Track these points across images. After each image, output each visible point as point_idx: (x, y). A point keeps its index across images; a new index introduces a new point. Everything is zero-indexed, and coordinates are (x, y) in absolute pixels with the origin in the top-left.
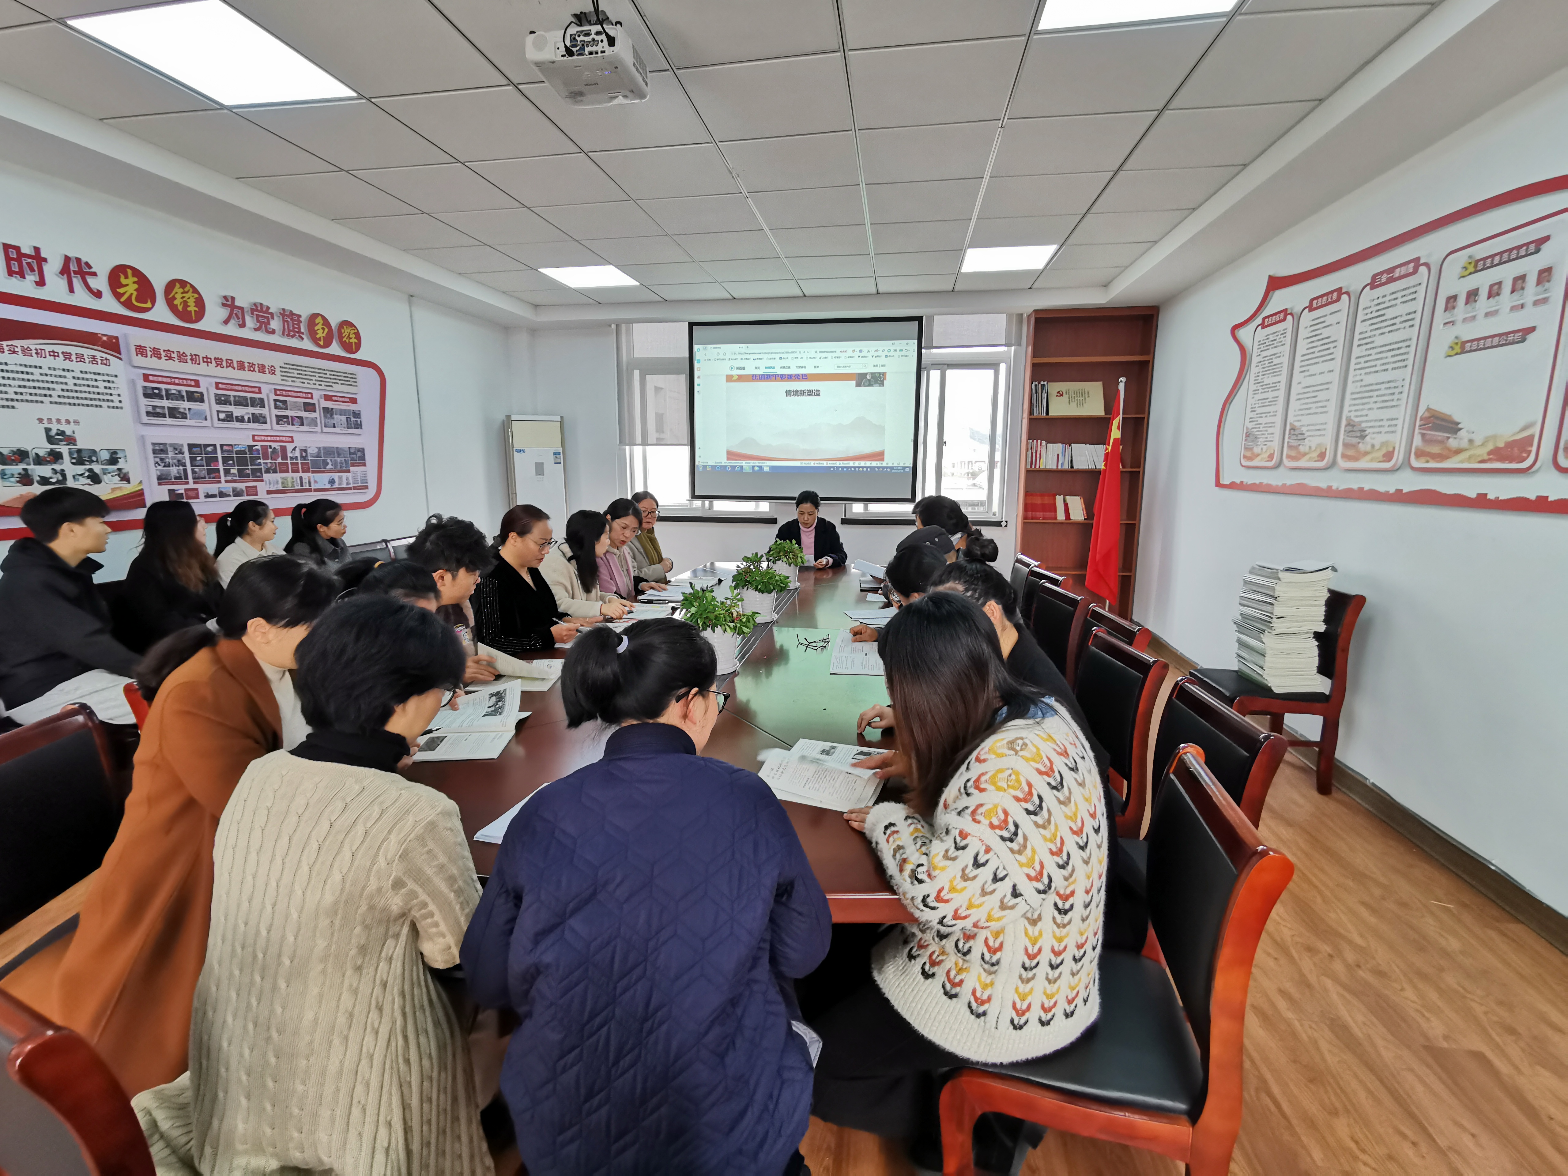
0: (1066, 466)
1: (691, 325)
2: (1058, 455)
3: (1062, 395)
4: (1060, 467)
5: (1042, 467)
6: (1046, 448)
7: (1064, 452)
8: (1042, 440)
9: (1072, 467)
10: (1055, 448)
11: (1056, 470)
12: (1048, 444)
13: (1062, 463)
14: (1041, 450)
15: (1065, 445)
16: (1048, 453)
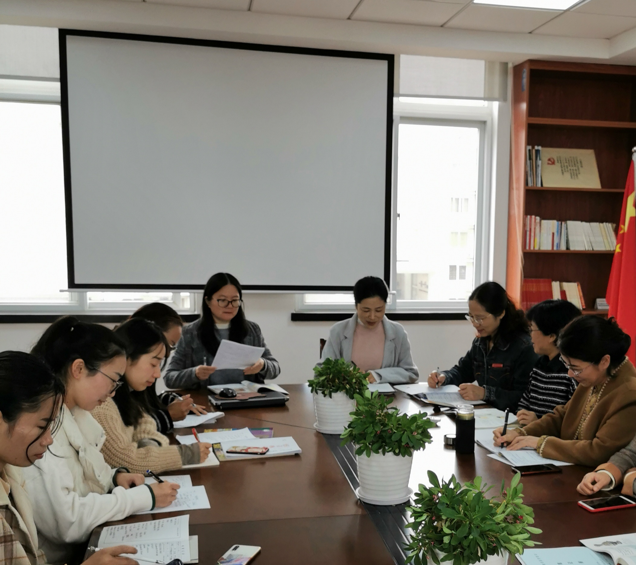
0: (563, 248)
1: (63, 34)
2: (553, 234)
3: (553, 163)
4: (555, 248)
5: (537, 248)
6: (540, 226)
7: (559, 231)
8: (536, 216)
9: (568, 248)
10: (550, 225)
11: (553, 252)
12: (543, 222)
13: (557, 244)
14: (535, 229)
15: (560, 222)
16: (542, 231)
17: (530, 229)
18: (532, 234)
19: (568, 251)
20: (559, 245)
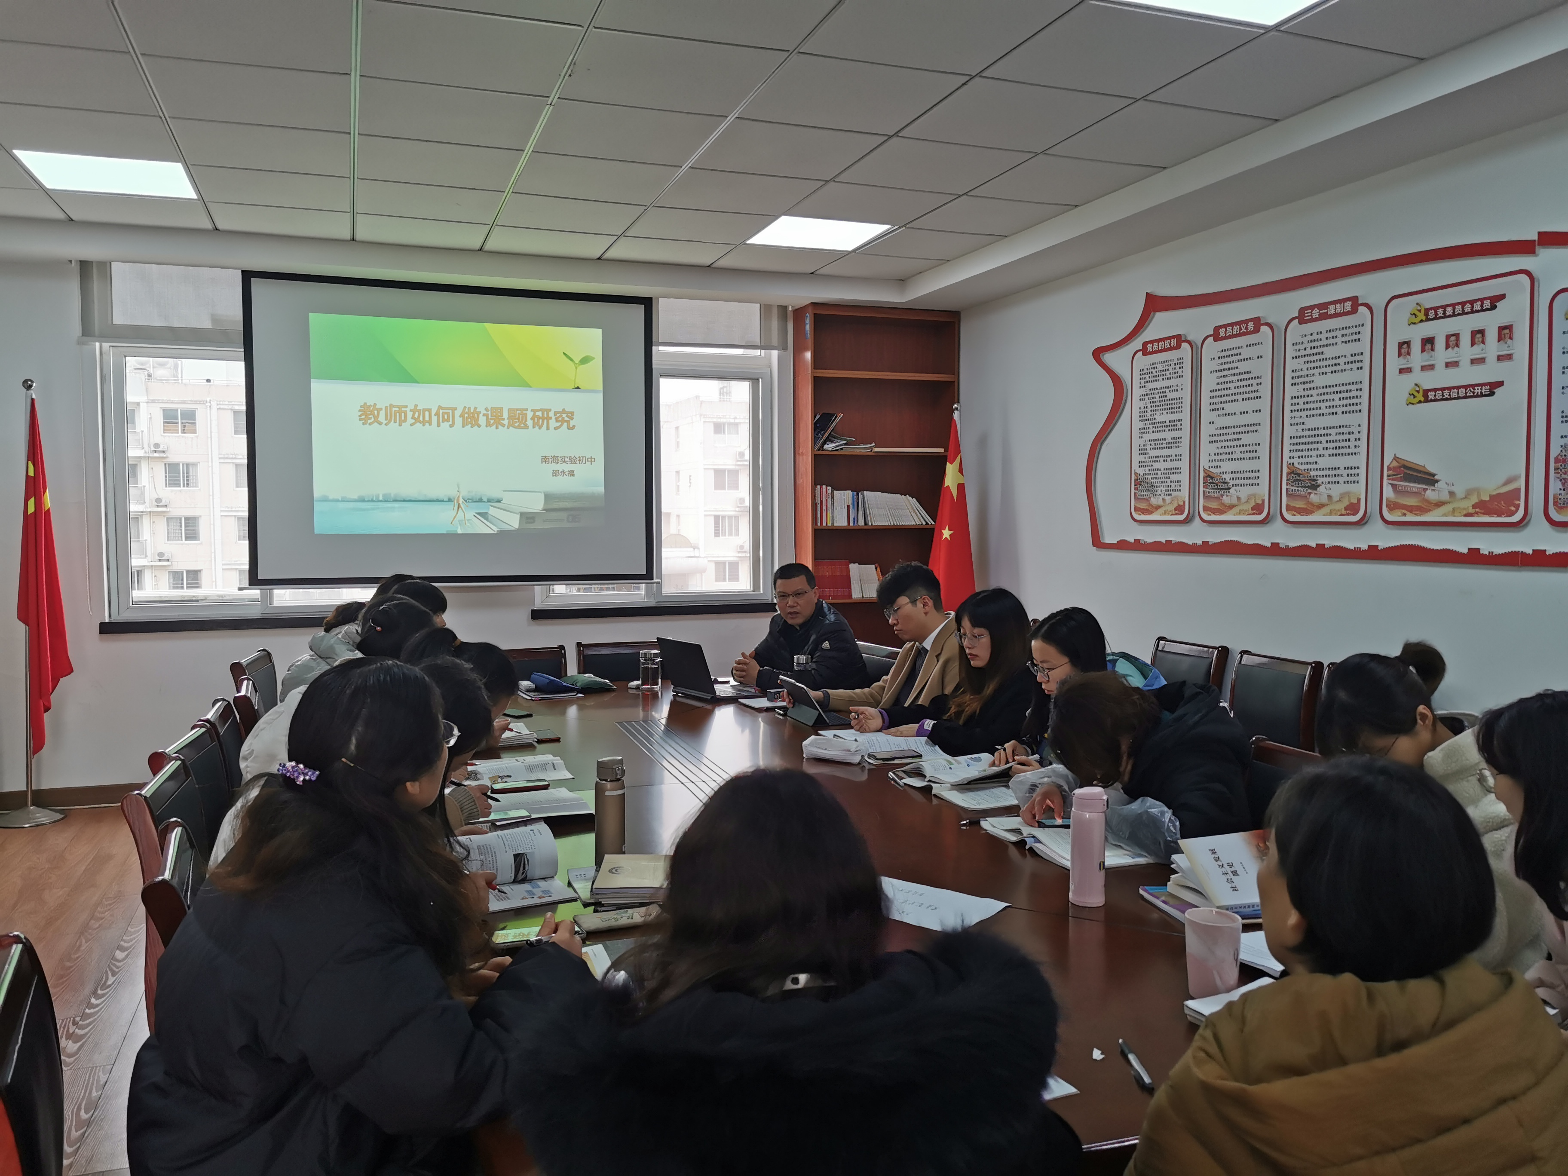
0: (861, 523)
1: (248, 276)
4: (851, 524)
5: (830, 524)
6: (833, 497)
7: (855, 503)
8: (827, 486)
9: (866, 524)
10: (844, 497)
11: (849, 528)
12: (835, 492)
13: (854, 519)
14: (827, 500)
15: (855, 493)
16: (835, 504)
17: (821, 502)
18: (824, 508)
19: (866, 527)
20: (856, 520)
